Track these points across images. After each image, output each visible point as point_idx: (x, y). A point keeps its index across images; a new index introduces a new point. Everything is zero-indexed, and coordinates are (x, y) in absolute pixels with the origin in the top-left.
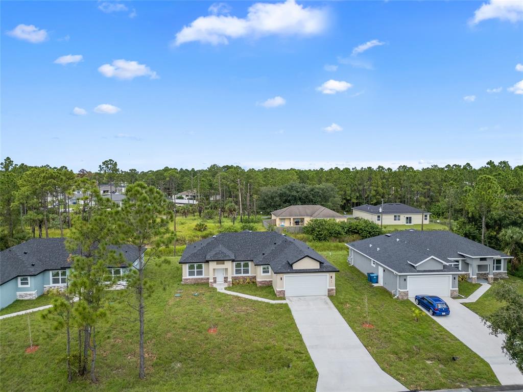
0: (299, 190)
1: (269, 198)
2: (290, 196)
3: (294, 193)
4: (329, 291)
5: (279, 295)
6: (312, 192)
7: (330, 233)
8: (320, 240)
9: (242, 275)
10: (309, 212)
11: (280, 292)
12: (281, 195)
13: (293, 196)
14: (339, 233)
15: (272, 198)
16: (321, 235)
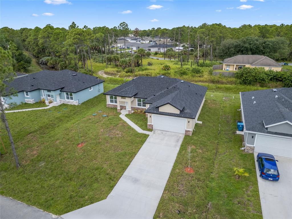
0: (251, 43)
1: (226, 49)
2: (243, 47)
3: (247, 45)
4: (186, 131)
5: (149, 127)
6: (264, 45)
7: (256, 79)
8: (245, 83)
9: (142, 107)
10: (251, 61)
11: (150, 125)
12: (236, 46)
13: (245, 47)
14: (263, 80)
15: (229, 48)
16: (248, 80)
